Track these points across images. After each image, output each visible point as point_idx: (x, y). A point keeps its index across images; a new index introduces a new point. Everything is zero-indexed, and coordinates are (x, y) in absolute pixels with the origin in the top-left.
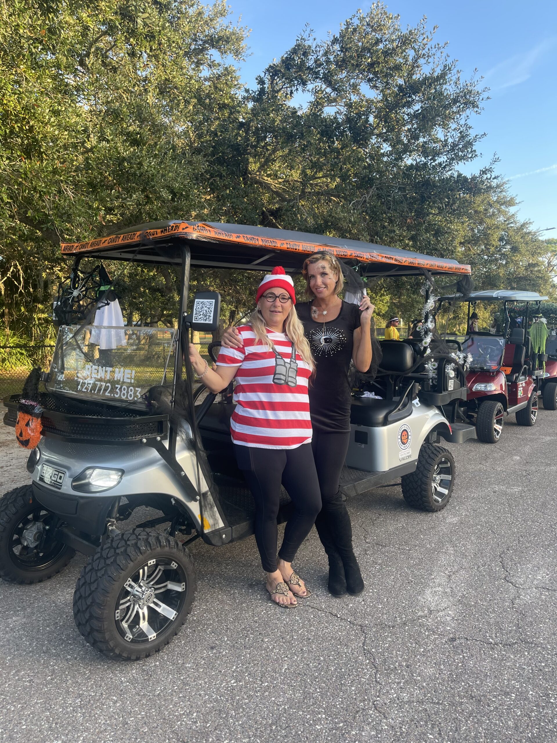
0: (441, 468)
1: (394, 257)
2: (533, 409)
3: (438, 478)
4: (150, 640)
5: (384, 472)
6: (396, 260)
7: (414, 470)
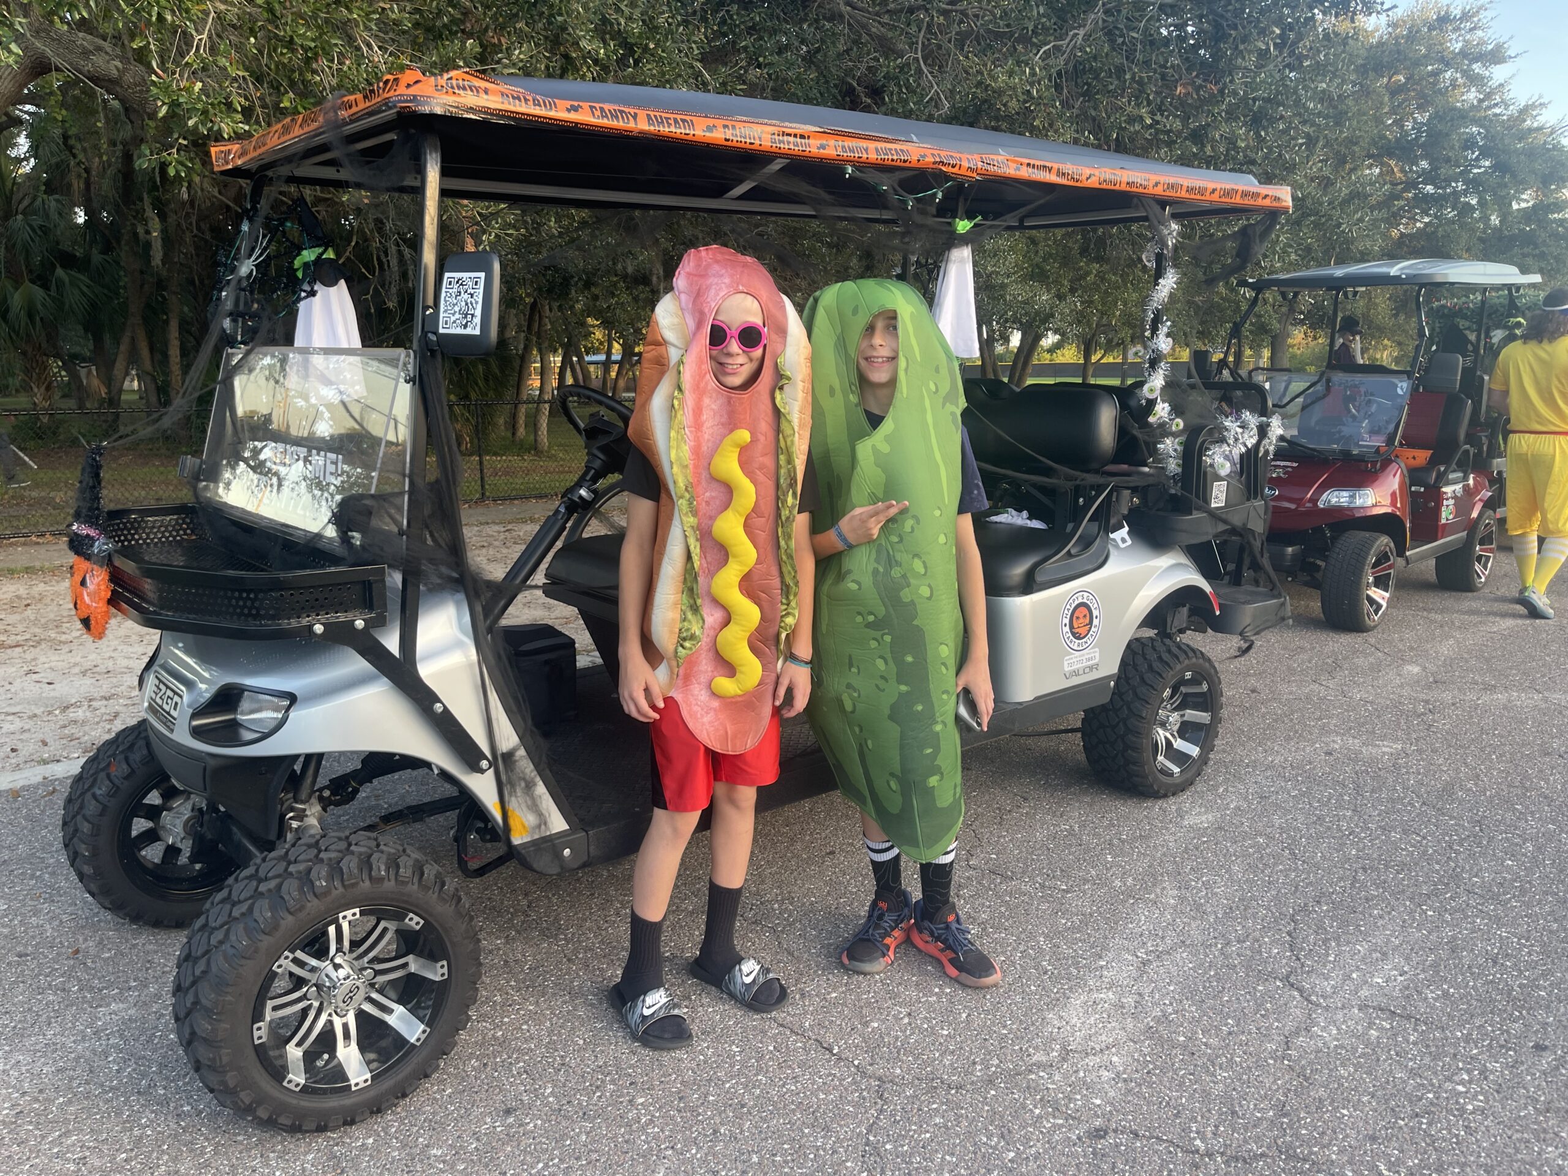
0: (1186, 695)
1: (1055, 166)
2: (1481, 550)
3: (1175, 718)
4: (354, 1089)
5: (1020, 704)
6: (1059, 173)
7: (1105, 699)
